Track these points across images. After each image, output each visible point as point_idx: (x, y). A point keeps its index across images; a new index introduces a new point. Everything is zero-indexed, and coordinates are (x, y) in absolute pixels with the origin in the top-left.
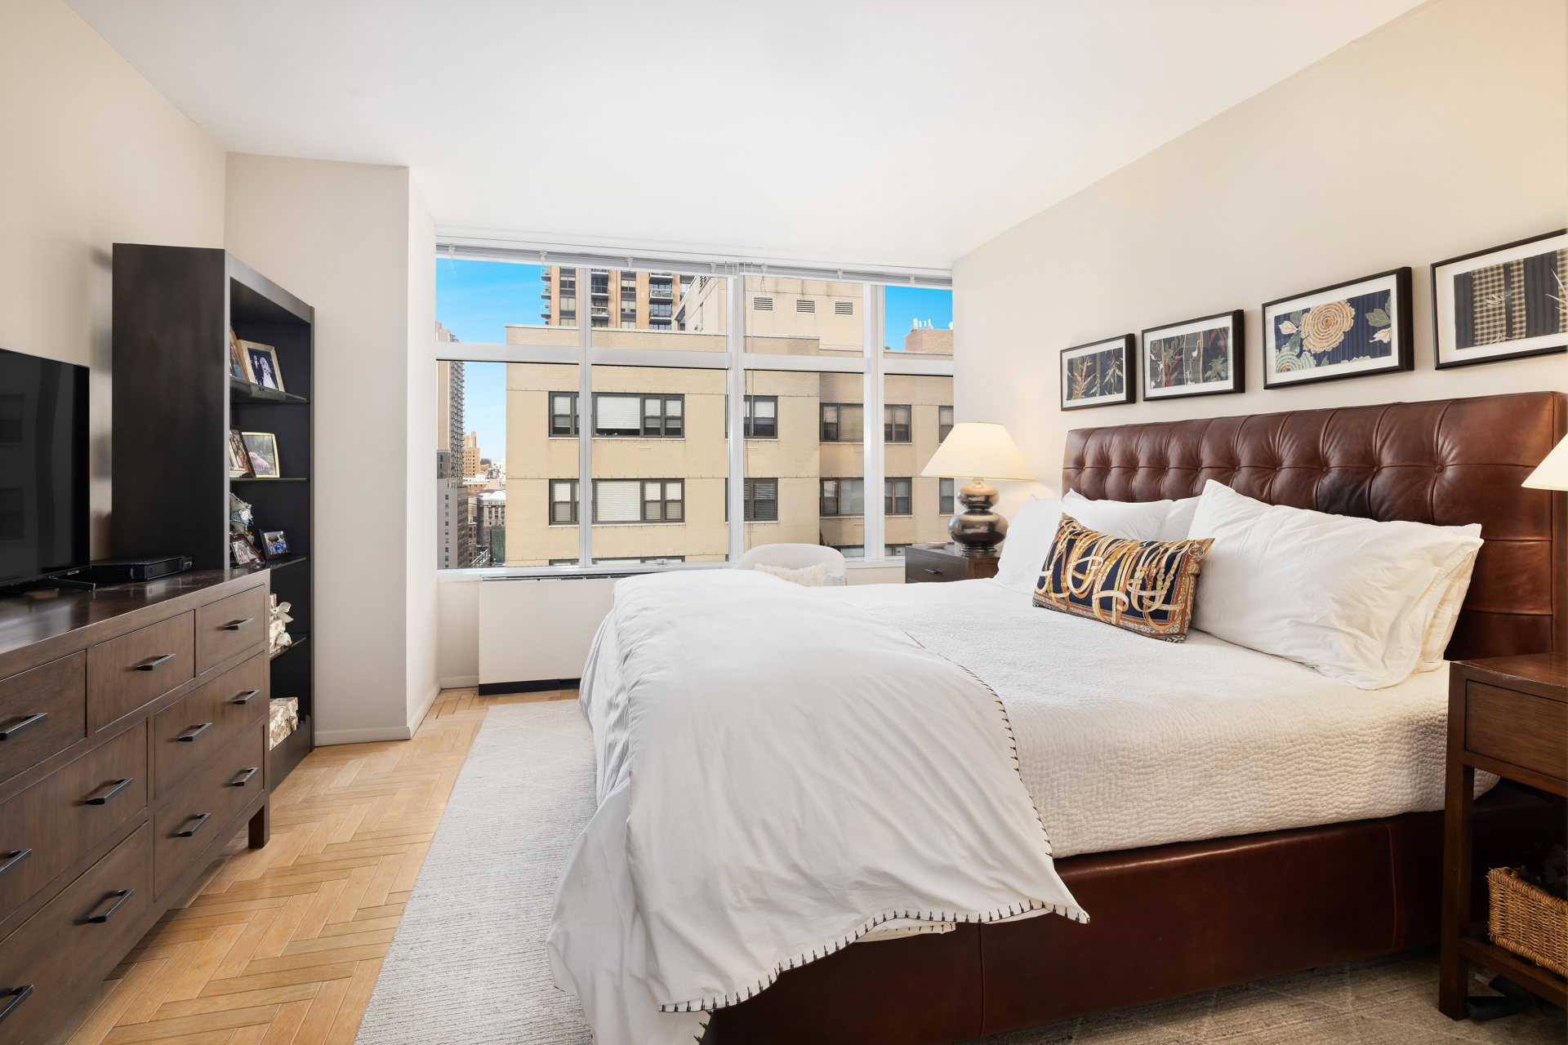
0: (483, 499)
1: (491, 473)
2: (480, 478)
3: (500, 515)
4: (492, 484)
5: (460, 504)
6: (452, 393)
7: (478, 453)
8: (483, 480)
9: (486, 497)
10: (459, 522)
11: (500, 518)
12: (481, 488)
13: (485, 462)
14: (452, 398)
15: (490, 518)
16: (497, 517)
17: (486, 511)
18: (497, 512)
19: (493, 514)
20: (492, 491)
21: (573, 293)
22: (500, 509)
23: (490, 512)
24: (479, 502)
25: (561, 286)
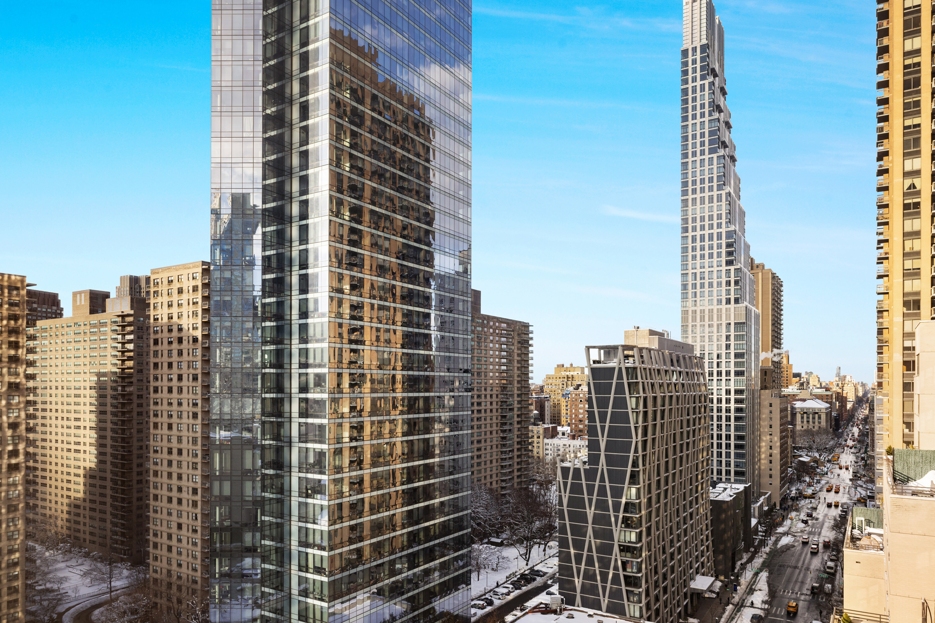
0: (796, 406)
1: (802, 384)
2: (792, 389)
3: (811, 420)
4: (803, 394)
5: (781, 411)
6: (773, 320)
7: (791, 368)
8: (795, 391)
9: (798, 405)
10: (781, 425)
11: (811, 423)
12: (794, 397)
13: (797, 375)
14: (773, 324)
15: (802, 422)
16: (808, 422)
17: (799, 416)
18: (808, 418)
19: (805, 419)
20: (804, 400)
21: (919, 213)
22: (811, 416)
23: (802, 418)
24: (793, 408)
25: (904, 209)
